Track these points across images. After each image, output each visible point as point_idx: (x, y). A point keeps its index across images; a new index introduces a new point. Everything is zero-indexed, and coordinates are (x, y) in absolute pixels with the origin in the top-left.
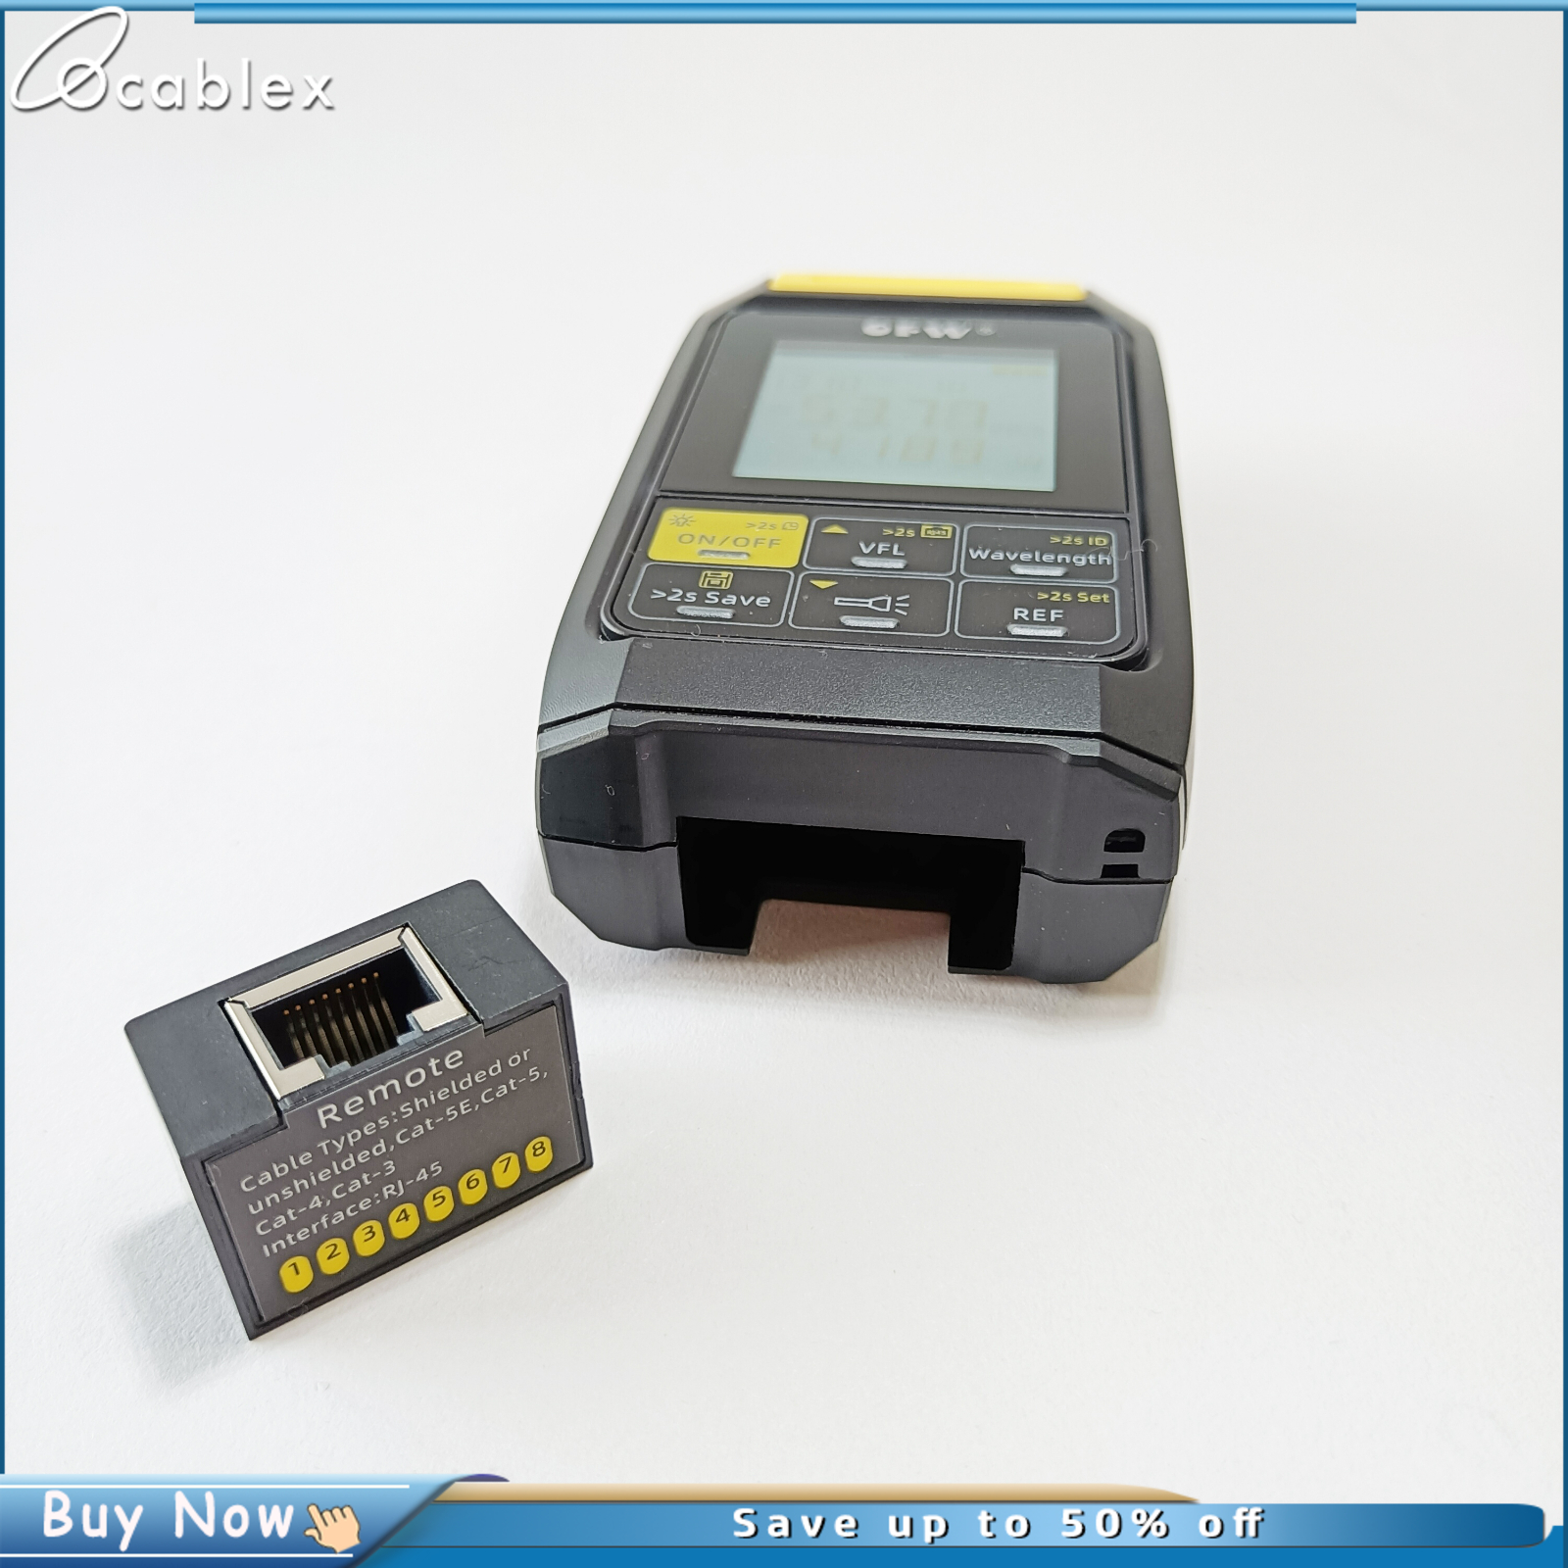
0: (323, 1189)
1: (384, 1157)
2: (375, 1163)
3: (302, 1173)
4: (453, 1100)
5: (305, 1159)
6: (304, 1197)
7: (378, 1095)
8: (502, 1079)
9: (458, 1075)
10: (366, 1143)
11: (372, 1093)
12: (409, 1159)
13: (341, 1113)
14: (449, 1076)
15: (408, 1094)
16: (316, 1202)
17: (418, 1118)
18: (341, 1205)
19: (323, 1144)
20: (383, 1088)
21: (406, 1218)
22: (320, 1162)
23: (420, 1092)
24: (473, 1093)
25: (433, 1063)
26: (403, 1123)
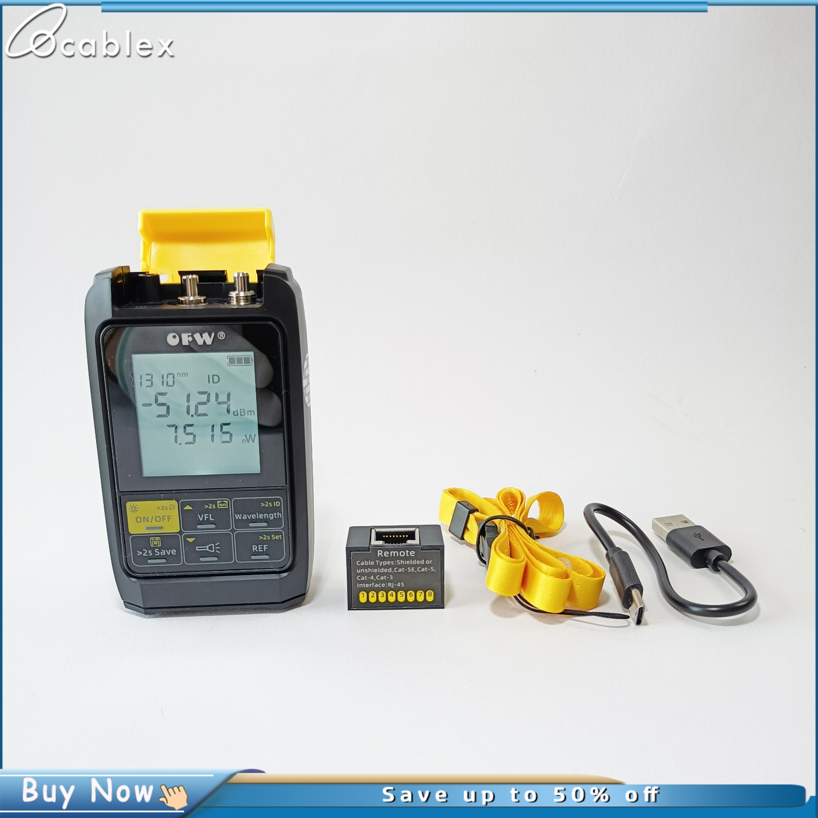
0: (375, 574)
1: (391, 573)
2: (388, 574)
3: (371, 567)
4: (411, 566)
5: (373, 563)
6: (369, 575)
7: (393, 554)
8: (424, 566)
9: (413, 558)
10: (387, 567)
11: (391, 552)
12: (398, 577)
13: (383, 554)
14: (409, 558)
15: (400, 558)
16: (372, 578)
17: (401, 566)
18: (377, 582)
19: (377, 561)
20: (394, 553)
21: (392, 596)
22: (375, 567)
23: (403, 559)
24: (416, 566)
25: (407, 552)
26: (397, 566)
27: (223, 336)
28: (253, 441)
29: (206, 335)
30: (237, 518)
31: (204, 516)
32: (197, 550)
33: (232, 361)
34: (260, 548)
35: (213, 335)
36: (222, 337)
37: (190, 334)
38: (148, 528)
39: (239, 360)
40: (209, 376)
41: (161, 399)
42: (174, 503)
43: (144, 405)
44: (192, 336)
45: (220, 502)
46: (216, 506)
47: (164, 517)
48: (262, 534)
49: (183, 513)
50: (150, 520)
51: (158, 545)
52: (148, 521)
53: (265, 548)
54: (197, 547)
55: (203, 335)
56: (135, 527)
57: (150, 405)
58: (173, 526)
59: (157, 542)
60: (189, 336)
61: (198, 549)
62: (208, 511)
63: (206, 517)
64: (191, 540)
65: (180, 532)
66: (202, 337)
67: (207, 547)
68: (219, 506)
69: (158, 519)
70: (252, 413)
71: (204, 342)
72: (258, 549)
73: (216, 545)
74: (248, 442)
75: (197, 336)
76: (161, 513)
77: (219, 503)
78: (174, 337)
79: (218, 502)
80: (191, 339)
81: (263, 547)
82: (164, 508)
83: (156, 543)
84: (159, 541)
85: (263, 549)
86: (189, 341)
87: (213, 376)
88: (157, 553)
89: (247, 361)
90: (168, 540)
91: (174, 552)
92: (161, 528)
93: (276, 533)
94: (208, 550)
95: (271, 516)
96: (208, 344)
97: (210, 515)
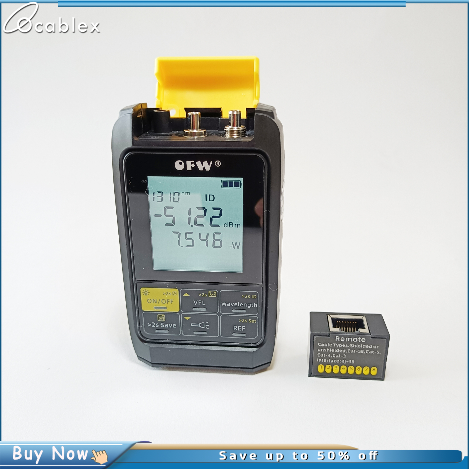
0: (332, 354)
1: (344, 353)
2: (342, 354)
3: (329, 348)
4: (361, 349)
5: (331, 345)
6: (327, 353)
7: (348, 339)
8: (372, 350)
9: (363, 344)
10: (342, 348)
11: (346, 338)
12: (349, 356)
13: (340, 339)
14: (361, 343)
15: (353, 343)
16: (329, 355)
17: (353, 349)
18: (333, 359)
19: (335, 344)
20: (349, 339)
21: (344, 369)
22: (333, 348)
23: (355, 343)
24: (365, 349)
25: (359, 338)
26: (350, 348)
27: (219, 164)
28: (238, 248)
29: (205, 163)
30: (223, 305)
31: (198, 302)
32: (192, 326)
33: (225, 184)
34: (239, 328)
35: (211, 162)
36: (218, 165)
37: (193, 162)
38: (156, 308)
39: (231, 184)
40: (206, 195)
41: (169, 212)
42: (176, 290)
43: (156, 215)
44: (195, 163)
45: (210, 292)
46: (208, 295)
47: (168, 301)
48: (241, 318)
49: (182, 299)
50: (158, 302)
51: (163, 320)
52: (156, 302)
53: (243, 328)
54: (192, 324)
55: (203, 163)
56: (147, 306)
57: (160, 216)
58: (174, 307)
59: (162, 318)
60: (192, 163)
61: (193, 325)
62: (201, 298)
63: (199, 303)
64: (187, 318)
65: (180, 312)
66: (202, 164)
67: (200, 324)
68: (210, 295)
69: (164, 302)
70: (239, 225)
71: (204, 168)
72: (237, 328)
73: (206, 323)
74: (234, 248)
75: (199, 163)
76: (166, 297)
77: (210, 293)
78: (181, 163)
79: (209, 292)
80: (193, 166)
81: (241, 328)
82: (169, 294)
83: (161, 319)
84: (164, 317)
85: (241, 329)
86: (192, 167)
87: (209, 195)
88: (162, 326)
89: (237, 184)
90: (170, 317)
91: (174, 326)
92: (165, 308)
93: (252, 318)
94: (200, 326)
95: (249, 305)
96: (207, 170)
97: (203, 301)
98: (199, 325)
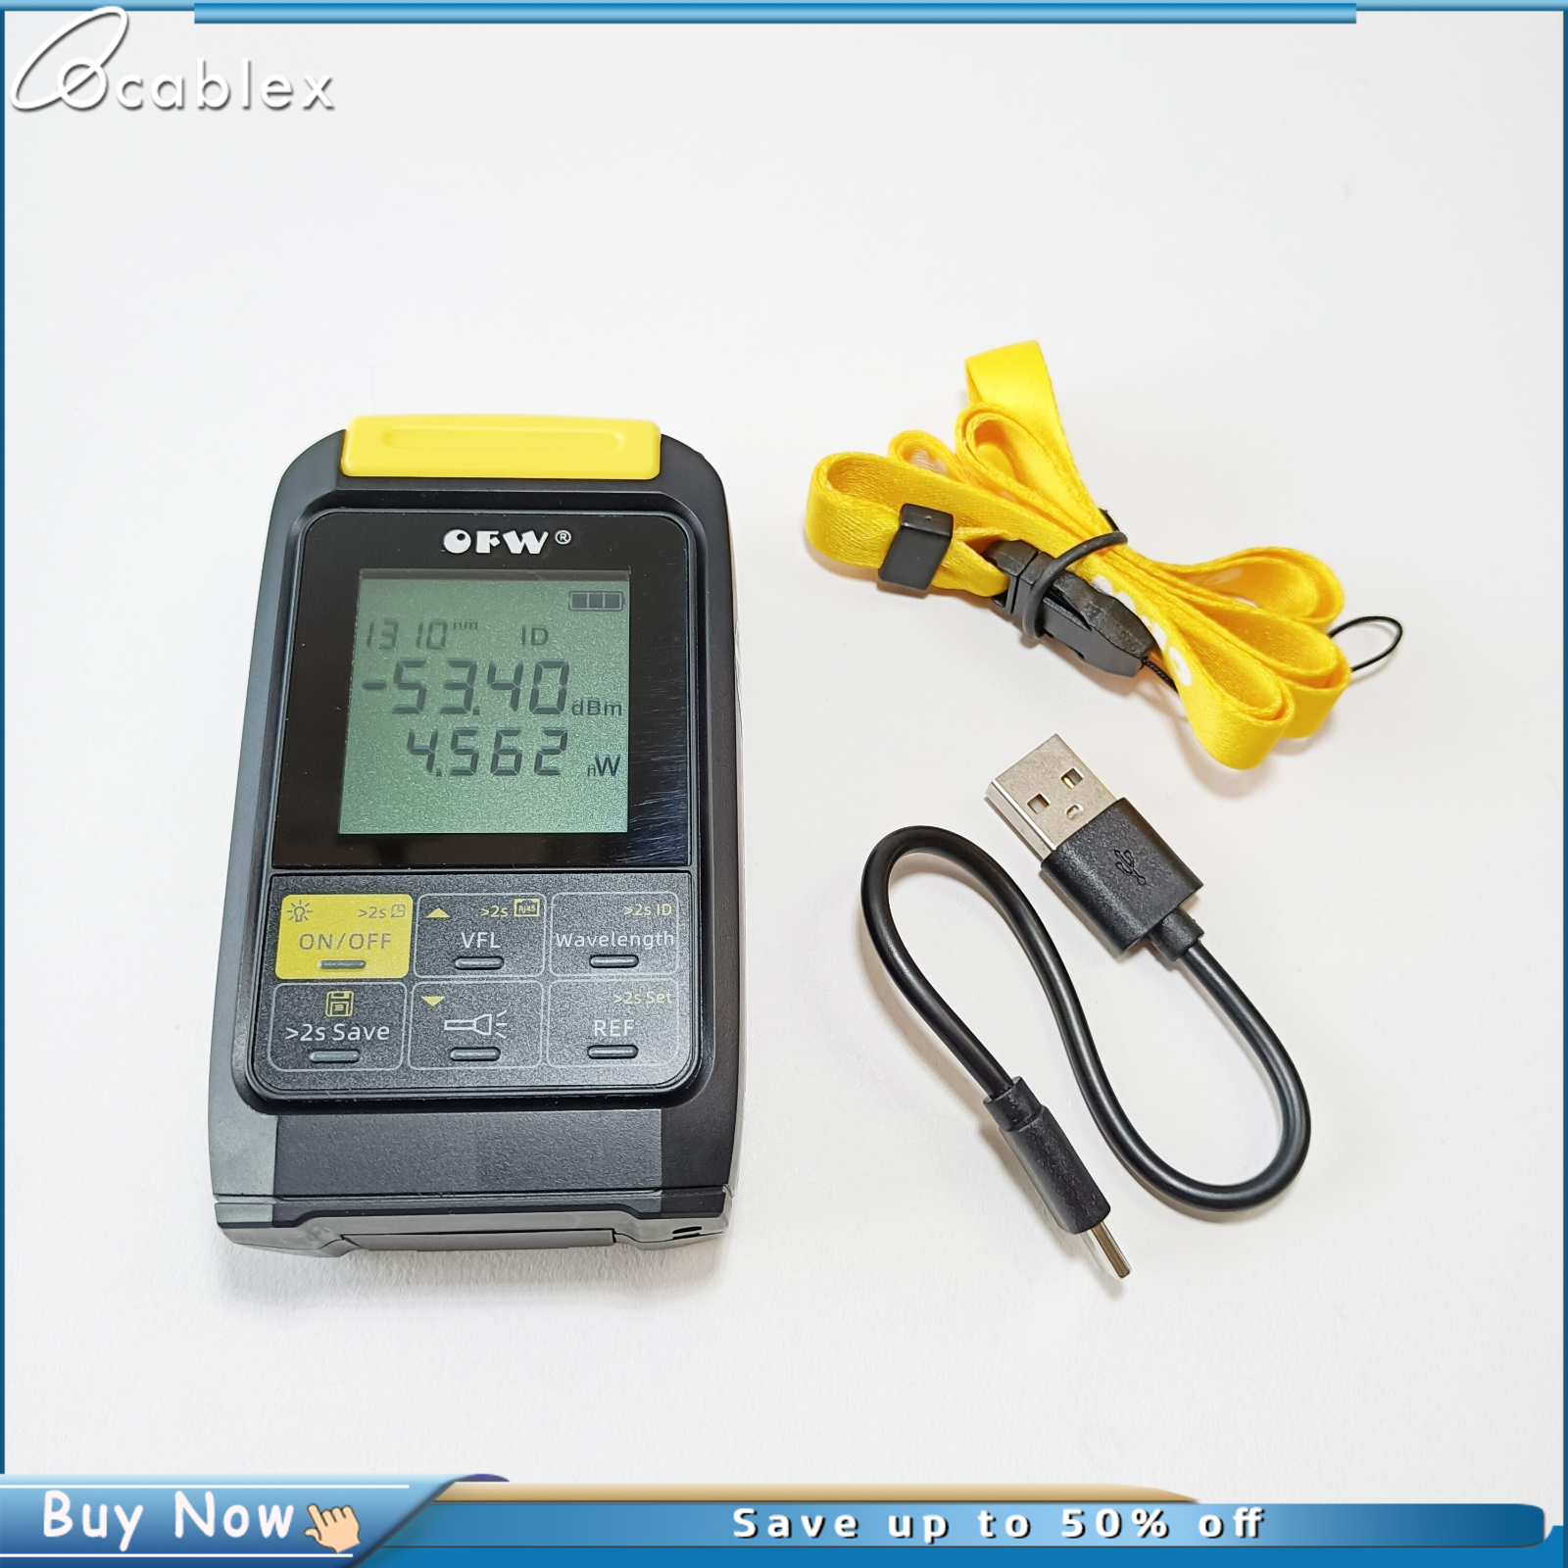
27: (567, 538)
28: (613, 773)
29: (529, 537)
30: (560, 945)
31: (476, 938)
32: (446, 1028)
33: (579, 601)
34: (612, 1027)
35: (545, 535)
36: (563, 541)
37: (496, 533)
38: (325, 966)
39: (596, 602)
40: (524, 630)
41: (410, 675)
42: (406, 900)
43: (369, 686)
44: (500, 537)
45: (521, 901)
46: (510, 910)
47: (373, 938)
48: (621, 988)
49: (423, 930)
50: (335, 943)
51: (344, 1012)
52: (329, 946)
53: (626, 1028)
54: (446, 1022)
55: (524, 535)
56: (294, 962)
57: (380, 686)
58: (390, 961)
59: (341, 1004)
60: (492, 536)
61: (449, 1025)
62: (492, 925)
63: (479, 940)
64: (433, 1001)
65: (409, 979)
66: (520, 538)
67: (474, 1021)
68: (518, 913)
69: (357, 942)
70: (616, 709)
71: (525, 548)
72: (607, 1030)
73: (498, 1015)
74: (602, 773)
75: (511, 538)
76: (365, 926)
77: (519, 904)
78: (461, 537)
79: (517, 901)
80: (496, 542)
81: (622, 1025)
82: (378, 914)
83: (339, 1008)
84: (349, 1000)
85: (621, 1031)
86: (491, 545)
87: (533, 630)
88: (338, 1035)
89: (613, 602)
90: (374, 999)
91: (383, 1033)
92: (359, 965)
93: (659, 988)
94: (474, 1028)
95: (648, 940)
96: (531, 552)
97: (493, 934)
98: (470, 1025)
